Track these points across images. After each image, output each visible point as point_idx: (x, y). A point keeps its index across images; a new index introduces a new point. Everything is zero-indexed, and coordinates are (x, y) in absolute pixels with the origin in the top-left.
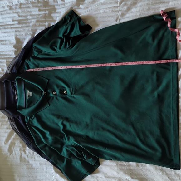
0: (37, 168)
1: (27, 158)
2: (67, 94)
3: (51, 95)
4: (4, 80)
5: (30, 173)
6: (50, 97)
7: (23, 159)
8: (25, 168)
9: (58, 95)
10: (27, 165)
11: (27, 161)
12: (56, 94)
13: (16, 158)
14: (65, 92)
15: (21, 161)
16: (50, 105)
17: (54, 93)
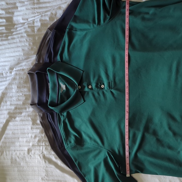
0: (28, 171)
1: (18, 160)
2: (104, 88)
3: (86, 89)
4: (36, 72)
5: (21, 176)
6: (85, 92)
7: (14, 160)
8: (16, 171)
9: (94, 89)
10: (18, 167)
11: (18, 163)
12: (92, 89)
13: (7, 159)
14: (103, 86)
15: (12, 162)
16: (85, 101)
17: (90, 87)
